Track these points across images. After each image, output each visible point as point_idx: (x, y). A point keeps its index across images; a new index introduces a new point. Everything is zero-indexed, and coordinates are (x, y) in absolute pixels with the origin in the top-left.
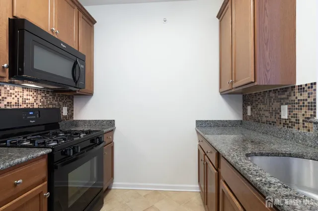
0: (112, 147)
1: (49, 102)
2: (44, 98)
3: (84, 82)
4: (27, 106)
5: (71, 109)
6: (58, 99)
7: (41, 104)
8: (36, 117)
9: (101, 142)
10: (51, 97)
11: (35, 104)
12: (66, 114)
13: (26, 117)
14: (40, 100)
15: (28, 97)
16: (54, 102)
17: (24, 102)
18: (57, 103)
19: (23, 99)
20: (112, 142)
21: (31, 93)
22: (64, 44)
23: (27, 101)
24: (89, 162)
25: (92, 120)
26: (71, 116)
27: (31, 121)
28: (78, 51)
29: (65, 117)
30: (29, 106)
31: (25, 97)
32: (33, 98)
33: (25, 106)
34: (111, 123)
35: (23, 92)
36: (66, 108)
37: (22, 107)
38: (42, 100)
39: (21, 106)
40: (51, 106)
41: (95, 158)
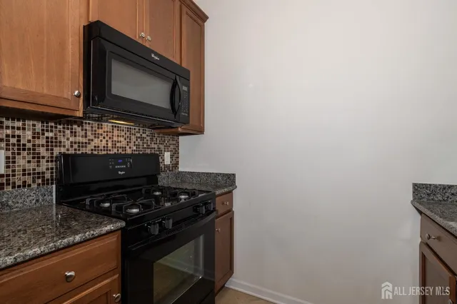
0: (232, 220)
1: (145, 146)
2: (139, 140)
3: (189, 114)
4: (118, 150)
5: (176, 155)
6: (158, 142)
7: (135, 148)
8: (127, 166)
9: (209, 213)
10: (148, 138)
11: (128, 148)
12: (169, 163)
13: (113, 166)
14: (135, 142)
15: (120, 139)
16: (153, 146)
17: (114, 146)
18: (156, 146)
19: (113, 141)
20: (230, 211)
21: (123, 133)
22: (156, 54)
23: (118, 145)
24: (192, 242)
25: (203, 173)
26: (176, 165)
27: (120, 173)
28: (180, 66)
29: (167, 167)
30: (120, 151)
31: (115, 139)
32: (125, 139)
33: (115, 151)
34: (230, 180)
35: (113, 132)
36: (169, 153)
37: (111, 153)
38: (137, 143)
39: (110, 150)
40: (148, 151)
41: (201, 237)
